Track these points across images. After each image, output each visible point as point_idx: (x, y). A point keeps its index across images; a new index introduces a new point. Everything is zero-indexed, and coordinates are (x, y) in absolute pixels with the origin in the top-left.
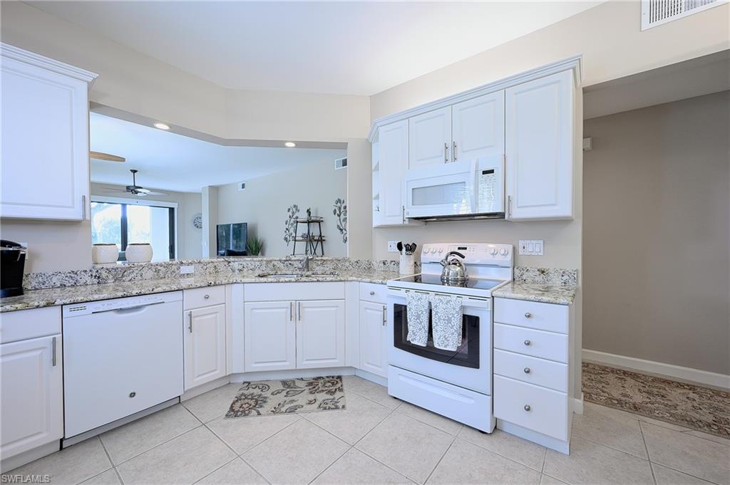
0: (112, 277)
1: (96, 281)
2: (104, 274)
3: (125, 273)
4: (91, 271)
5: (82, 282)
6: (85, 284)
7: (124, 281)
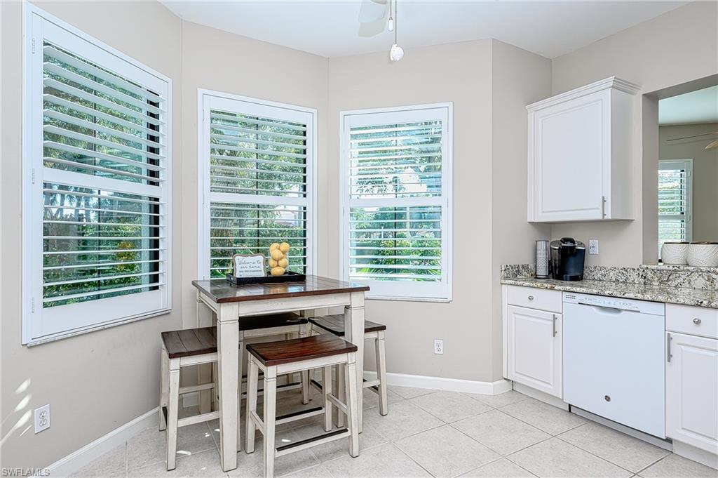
0: (656, 279)
1: (642, 280)
2: (650, 275)
3: (671, 278)
4: (638, 269)
5: (631, 279)
6: (633, 283)
7: (669, 286)
